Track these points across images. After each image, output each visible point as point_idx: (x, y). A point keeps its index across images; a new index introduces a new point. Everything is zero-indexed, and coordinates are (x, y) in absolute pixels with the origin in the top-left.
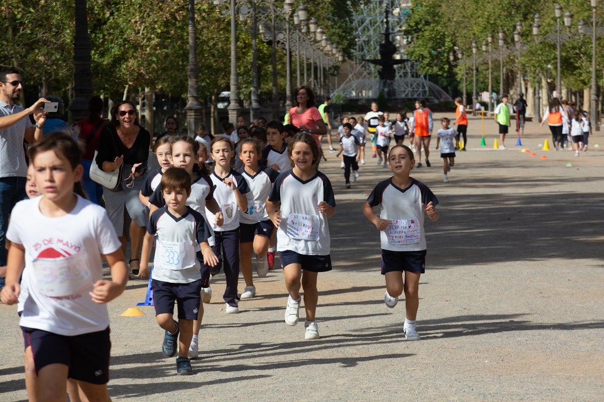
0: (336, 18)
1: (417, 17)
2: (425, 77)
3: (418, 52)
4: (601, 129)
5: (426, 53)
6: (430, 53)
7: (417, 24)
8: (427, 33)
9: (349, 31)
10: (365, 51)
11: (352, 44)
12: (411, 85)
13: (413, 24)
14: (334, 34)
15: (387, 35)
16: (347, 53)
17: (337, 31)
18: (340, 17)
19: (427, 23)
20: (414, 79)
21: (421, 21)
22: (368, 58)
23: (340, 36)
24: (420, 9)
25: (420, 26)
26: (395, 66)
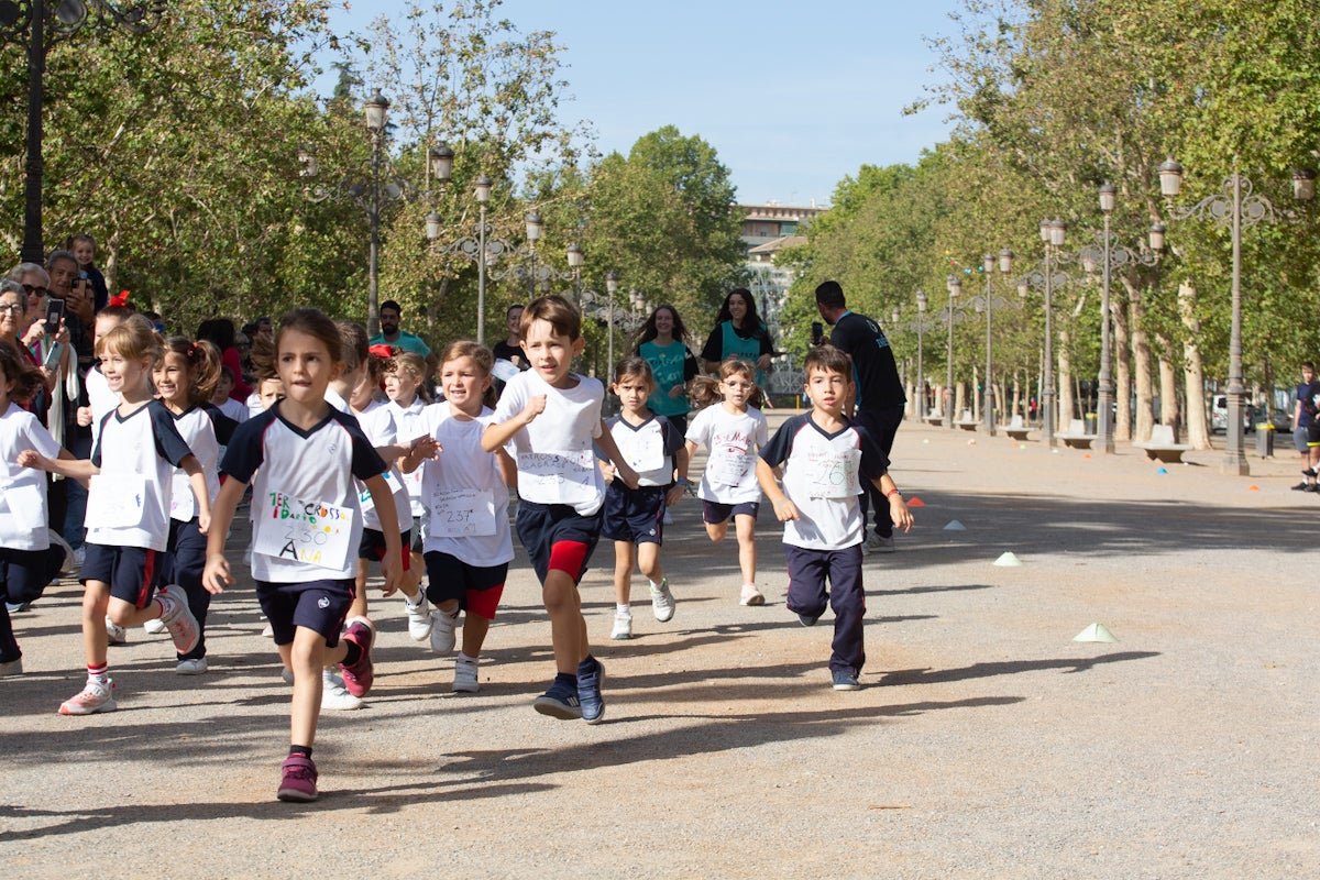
0: (710, 306)
1: (794, 306)
3: (795, 345)
4: (998, 434)
5: (803, 345)
6: (808, 346)
7: (794, 314)
8: (804, 324)
13: (790, 314)
14: (705, 323)
19: (805, 314)
21: (798, 313)
24: (796, 296)
25: (797, 317)
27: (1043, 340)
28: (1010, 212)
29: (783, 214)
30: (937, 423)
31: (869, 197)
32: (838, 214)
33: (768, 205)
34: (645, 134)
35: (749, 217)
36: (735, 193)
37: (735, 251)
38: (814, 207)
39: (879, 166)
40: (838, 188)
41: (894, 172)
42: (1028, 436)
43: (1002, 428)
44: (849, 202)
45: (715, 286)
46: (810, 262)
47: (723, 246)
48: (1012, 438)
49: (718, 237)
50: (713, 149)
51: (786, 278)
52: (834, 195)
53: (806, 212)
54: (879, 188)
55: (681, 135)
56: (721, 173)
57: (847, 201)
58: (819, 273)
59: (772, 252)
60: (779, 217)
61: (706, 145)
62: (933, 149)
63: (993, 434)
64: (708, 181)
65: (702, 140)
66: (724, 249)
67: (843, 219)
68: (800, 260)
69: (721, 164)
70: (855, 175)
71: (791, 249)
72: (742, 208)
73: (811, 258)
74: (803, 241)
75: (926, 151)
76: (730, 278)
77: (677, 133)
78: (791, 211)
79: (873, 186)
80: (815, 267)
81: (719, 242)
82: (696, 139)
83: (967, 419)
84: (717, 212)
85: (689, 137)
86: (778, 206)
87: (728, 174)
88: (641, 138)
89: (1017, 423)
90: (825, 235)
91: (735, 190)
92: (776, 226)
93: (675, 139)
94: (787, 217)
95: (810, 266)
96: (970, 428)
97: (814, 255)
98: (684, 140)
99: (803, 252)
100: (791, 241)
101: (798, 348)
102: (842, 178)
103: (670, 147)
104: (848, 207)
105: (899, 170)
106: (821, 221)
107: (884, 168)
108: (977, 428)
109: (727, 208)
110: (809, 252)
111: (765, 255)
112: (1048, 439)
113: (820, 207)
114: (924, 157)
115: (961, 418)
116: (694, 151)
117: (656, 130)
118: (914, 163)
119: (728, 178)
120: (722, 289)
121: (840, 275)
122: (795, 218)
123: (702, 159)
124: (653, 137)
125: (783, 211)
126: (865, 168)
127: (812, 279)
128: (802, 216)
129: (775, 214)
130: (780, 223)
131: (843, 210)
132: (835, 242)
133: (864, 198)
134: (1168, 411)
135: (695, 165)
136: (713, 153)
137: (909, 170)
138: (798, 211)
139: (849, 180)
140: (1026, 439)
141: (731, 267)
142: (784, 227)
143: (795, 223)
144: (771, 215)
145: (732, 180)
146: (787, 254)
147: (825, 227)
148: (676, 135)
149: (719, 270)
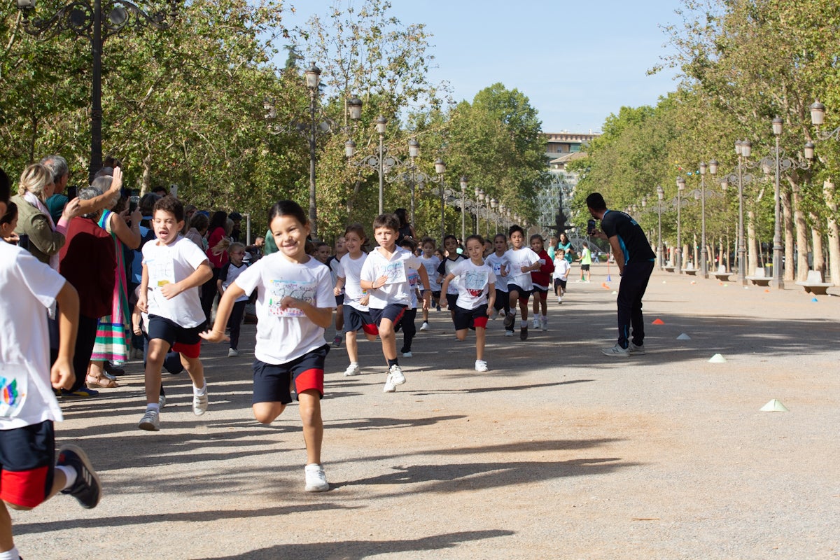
0: (525, 197)
1: (579, 197)
2: (588, 238)
3: (580, 221)
4: (710, 277)
5: (585, 222)
7: (579, 202)
9: (534, 206)
10: (548, 220)
11: (536, 215)
12: (579, 243)
13: (577, 202)
14: (523, 208)
15: (561, 210)
16: (532, 221)
17: (525, 205)
18: (529, 196)
20: (581, 239)
21: (582, 201)
22: (550, 225)
23: (527, 209)
24: (581, 190)
25: (581, 203)
26: (566, 231)
27: (738, 217)
28: (716, 136)
29: (572, 139)
30: (671, 270)
31: (626, 127)
32: (606, 138)
33: (562, 133)
34: (483, 89)
35: (550, 141)
36: (541, 126)
37: (541, 163)
38: (591, 134)
39: (632, 107)
40: (606, 122)
41: (642, 111)
42: (729, 278)
43: (713, 274)
44: (614, 131)
45: (528, 185)
46: (589, 169)
47: (534, 159)
48: (719, 280)
49: (530, 154)
50: (527, 98)
51: (574, 179)
52: (603, 126)
53: (586, 137)
54: (632, 121)
55: (506, 89)
56: (532, 113)
57: (612, 130)
58: (596, 174)
59: (565, 162)
60: (569, 140)
61: (522, 95)
62: (666, 96)
63: (707, 277)
64: (523, 118)
65: (519, 92)
66: (535, 160)
67: (610, 141)
68: (582, 167)
69: (532, 108)
70: (617, 113)
71: (576, 160)
72: (545, 135)
73: (590, 167)
74: (585, 155)
75: (661, 98)
76: (538, 179)
77: (503, 88)
78: (577, 136)
79: (629, 120)
80: (592, 172)
81: (531, 156)
82: (515, 91)
83: (690, 268)
84: (529, 138)
85: (511, 90)
86: (568, 133)
87: (537, 113)
88: (480, 91)
89: (722, 270)
90: (598, 151)
91: (541, 123)
92: (567, 146)
93: (502, 91)
94: (574, 140)
95: (589, 171)
96: (692, 273)
97: (592, 164)
98: (508, 92)
99: (584, 163)
100: (577, 155)
101: (582, 223)
102: (609, 115)
103: (499, 97)
104: (613, 134)
105: (645, 109)
106: (596, 143)
107: (635, 109)
108: (696, 273)
109: (536, 134)
110: (588, 163)
111: (561, 165)
112: (742, 280)
113: (595, 134)
114: (660, 101)
115: (686, 268)
116: (515, 99)
117: (490, 86)
118: (654, 105)
119: (537, 116)
120: (534, 187)
121: (608, 176)
122: (579, 141)
123: (520, 104)
124: (488, 90)
125: (572, 136)
126: (623, 108)
127: (590, 180)
128: (584, 139)
129: (566, 138)
130: (569, 144)
131: (610, 135)
132: (605, 156)
133: (623, 128)
134: (817, 262)
135: (515, 107)
136: (526, 100)
137: (651, 110)
138: (581, 137)
139: (613, 116)
140: (728, 280)
141: (539, 173)
142: (572, 146)
143: (579, 144)
144: (564, 139)
145: (539, 117)
146: (574, 164)
147: (598, 147)
148: (503, 89)
149: (532, 175)
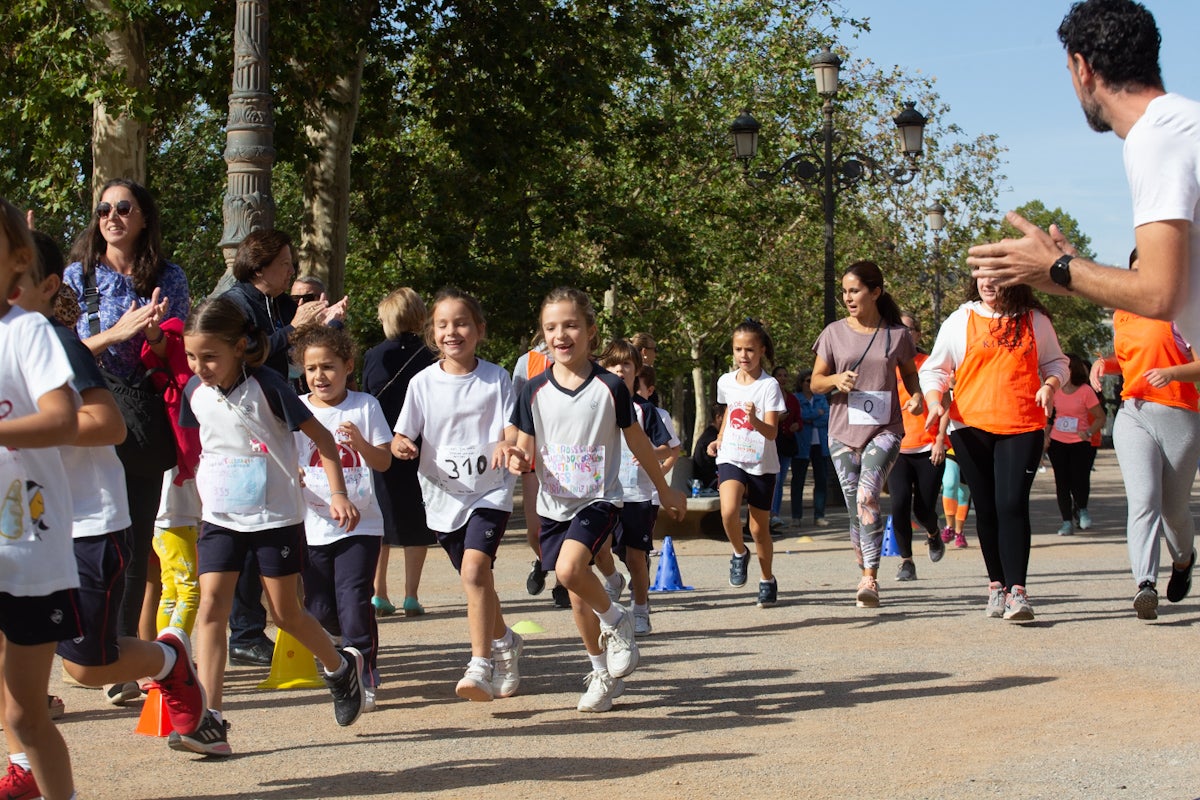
45: (1078, 341)
47: (1085, 308)
50: (1075, 221)
55: (1046, 207)
61: (1068, 217)
65: (1064, 213)
66: (1089, 309)
76: (1092, 335)
77: (1041, 207)
82: (1058, 212)
85: (1052, 210)
87: (1088, 242)
91: (1095, 256)
93: (1041, 212)
98: (1048, 212)
117: (1023, 205)
119: (1089, 246)
120: (1086, 345)
136: (1074, 224)
141: (1093, 325)
148: (1041, 210)
149: (1082, 327)
